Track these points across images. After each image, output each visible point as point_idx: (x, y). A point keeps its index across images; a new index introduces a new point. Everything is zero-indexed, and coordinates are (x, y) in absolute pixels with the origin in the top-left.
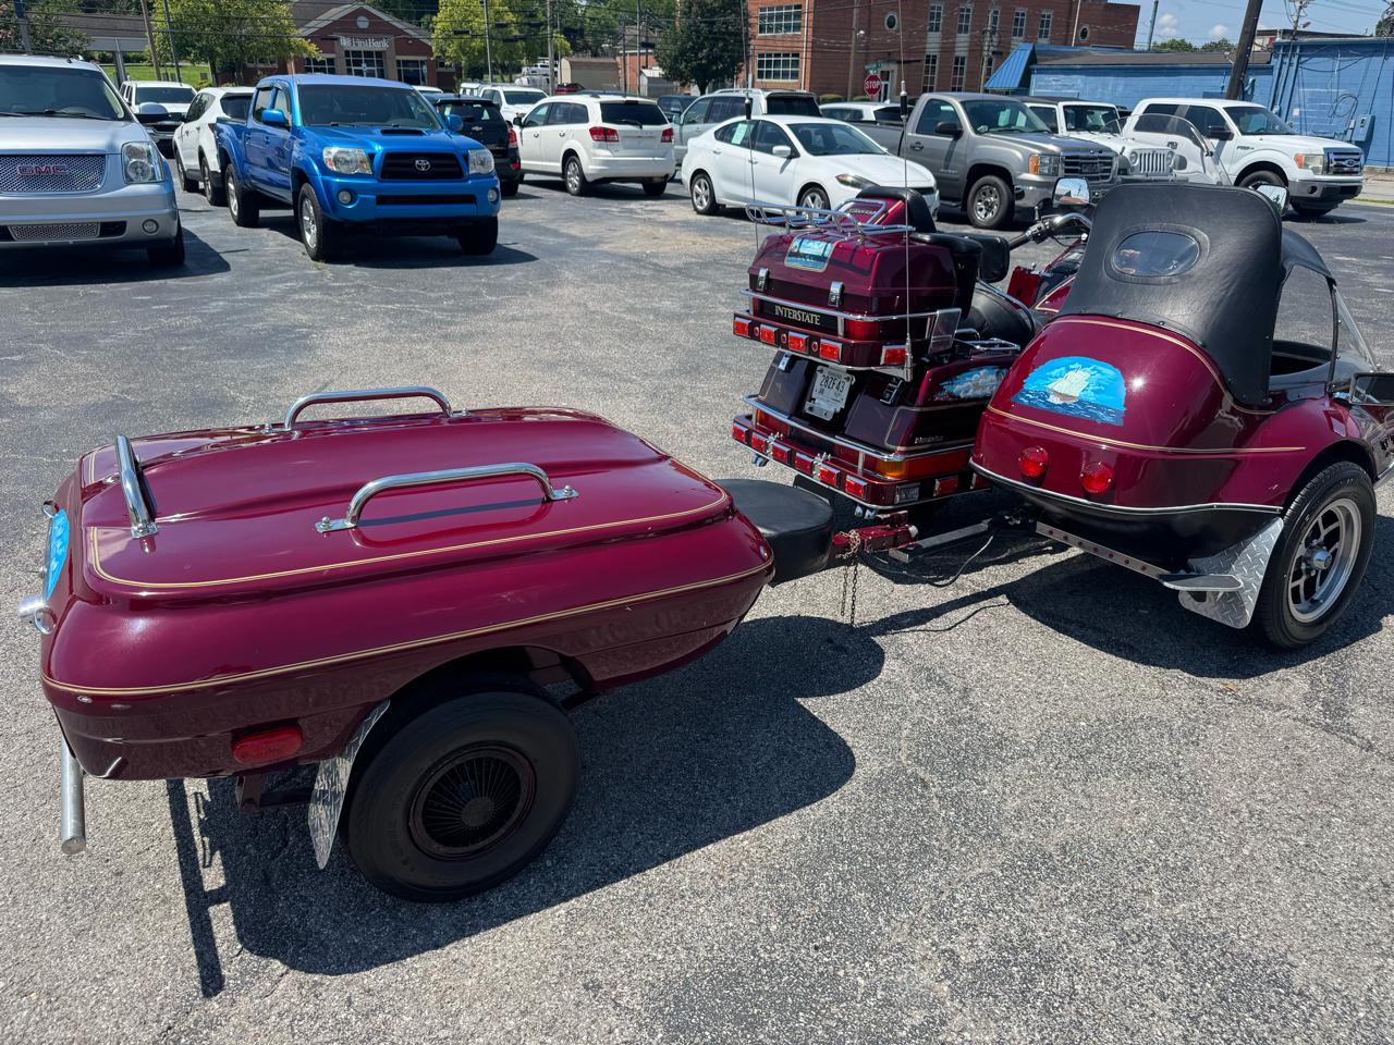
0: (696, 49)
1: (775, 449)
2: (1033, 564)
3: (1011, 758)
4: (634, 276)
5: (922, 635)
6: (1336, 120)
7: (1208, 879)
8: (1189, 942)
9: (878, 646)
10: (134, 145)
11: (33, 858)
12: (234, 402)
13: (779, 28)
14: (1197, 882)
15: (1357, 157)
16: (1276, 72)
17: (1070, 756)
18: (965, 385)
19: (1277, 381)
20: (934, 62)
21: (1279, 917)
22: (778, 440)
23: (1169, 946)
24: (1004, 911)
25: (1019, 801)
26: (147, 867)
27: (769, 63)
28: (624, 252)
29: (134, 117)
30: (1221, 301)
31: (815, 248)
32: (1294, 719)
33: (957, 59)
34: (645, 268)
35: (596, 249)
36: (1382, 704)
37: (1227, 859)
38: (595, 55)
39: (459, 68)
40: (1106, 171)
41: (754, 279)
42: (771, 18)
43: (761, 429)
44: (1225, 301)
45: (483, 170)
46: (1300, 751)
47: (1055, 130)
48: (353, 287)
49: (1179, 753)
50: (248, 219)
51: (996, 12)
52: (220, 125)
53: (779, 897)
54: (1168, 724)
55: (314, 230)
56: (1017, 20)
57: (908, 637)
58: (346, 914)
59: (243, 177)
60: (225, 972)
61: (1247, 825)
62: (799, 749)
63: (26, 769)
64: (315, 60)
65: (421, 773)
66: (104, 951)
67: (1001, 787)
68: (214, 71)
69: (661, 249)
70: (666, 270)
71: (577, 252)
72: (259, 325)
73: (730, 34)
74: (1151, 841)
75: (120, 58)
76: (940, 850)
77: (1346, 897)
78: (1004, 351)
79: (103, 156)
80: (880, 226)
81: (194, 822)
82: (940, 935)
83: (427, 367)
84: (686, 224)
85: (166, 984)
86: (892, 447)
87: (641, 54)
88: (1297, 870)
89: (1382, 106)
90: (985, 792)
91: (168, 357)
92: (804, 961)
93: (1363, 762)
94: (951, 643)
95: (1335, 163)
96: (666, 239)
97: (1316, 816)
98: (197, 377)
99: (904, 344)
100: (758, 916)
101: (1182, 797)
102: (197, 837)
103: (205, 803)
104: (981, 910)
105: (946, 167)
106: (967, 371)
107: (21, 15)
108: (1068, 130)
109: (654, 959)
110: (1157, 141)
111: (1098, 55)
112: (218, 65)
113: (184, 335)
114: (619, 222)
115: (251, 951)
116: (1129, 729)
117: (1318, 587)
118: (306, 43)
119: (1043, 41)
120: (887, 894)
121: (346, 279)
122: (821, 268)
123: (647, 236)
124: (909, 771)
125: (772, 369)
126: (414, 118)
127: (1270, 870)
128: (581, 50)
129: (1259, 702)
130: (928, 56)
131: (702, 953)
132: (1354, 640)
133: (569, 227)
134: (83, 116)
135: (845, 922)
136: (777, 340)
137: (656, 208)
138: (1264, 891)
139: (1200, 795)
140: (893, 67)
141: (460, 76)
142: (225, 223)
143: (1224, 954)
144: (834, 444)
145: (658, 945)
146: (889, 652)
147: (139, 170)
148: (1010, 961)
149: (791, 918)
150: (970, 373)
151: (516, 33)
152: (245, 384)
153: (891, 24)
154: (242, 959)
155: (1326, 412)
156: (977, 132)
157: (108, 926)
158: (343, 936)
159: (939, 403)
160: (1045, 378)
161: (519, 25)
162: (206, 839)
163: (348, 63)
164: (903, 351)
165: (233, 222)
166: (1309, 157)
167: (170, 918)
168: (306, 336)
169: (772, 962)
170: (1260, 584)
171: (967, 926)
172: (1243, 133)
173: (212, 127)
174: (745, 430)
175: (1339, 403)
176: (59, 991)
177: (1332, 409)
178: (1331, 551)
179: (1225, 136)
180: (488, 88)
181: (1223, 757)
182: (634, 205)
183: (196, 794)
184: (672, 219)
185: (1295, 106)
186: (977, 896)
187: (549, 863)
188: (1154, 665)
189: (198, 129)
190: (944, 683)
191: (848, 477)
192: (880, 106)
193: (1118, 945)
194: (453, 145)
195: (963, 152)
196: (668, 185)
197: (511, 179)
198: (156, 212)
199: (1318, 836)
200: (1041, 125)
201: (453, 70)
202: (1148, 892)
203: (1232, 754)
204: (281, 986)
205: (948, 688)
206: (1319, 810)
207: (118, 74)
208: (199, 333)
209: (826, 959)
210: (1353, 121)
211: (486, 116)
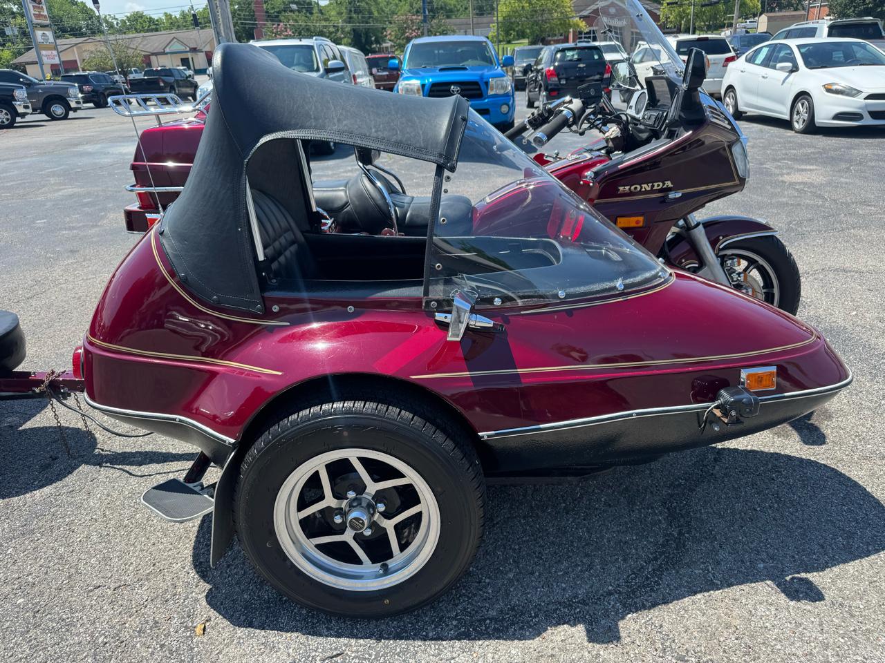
38: (795, 10)
39: (679, 29)
64: (583, 32)
107: (426, 22)
118: (579, 22)
128: (784, 7)
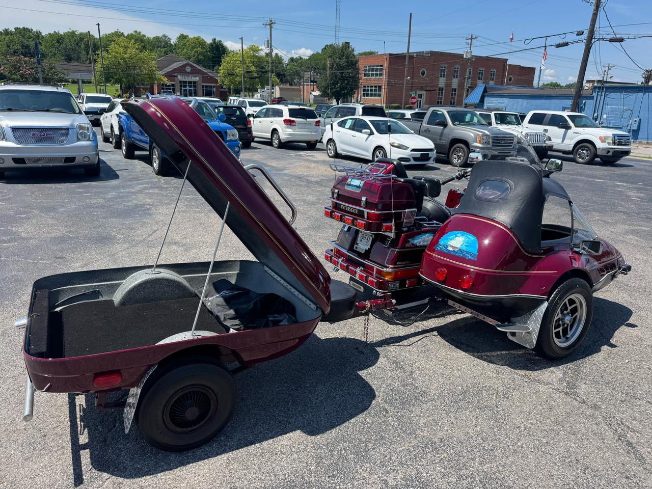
0: (335, 83)
1: (341, 264)
2: (451, 318)
3: (426, 401)
4: (298, 185)
5: (397, 347)
6: (623, 120)
7: (501, 455)
8: (487, 480)
9: (377, 351)
10: (82, 125)
11: (10, 428)
12: (115, 238)
13: (372, 75)
14: (496, 456)
15: (628, 138)
16: (595, 99)
17: (452, 402)
18: (419, 240)
19: (545, 243)
20: (442, 90)
21: (528, 472)
22: (343, 260)
23: (478, 482)
24: (411, 465)
25: (426, 420)
26: (57, 434)
27: (368, 90)
28: (294, 174)
29: (83, 112)
30: (518, 210)
31: (356, 182)
32: (553, 389)
33: (453, 89)
34: (303, 181)
35: (282, 172)
36: (593, 384)
37: (511, 447)
38: (291, 85)
39: (230, 89)
40: (510, 143)
41: (333, 193)
42: (369, 70)
43: (337, 256)
44: (520, 210)
45: (233, 138)
46: (552, 403)
47: (490, 124)
48: (173, 187)
49: (499, 402)
50: (130, 155)
51: (470, 70)
52: (120, 115)
53: (317, 456)
54: (497, 389)
55: (157, 162)
56: (480, 73)
57: (391, 348)
58: (136, 456)
59: (129, 137)
60: (84, 477)
61: (522, 433)
62: (336, 395)
63: (11, 392)
64: (166, 85)
65: (170, 395)
66: (36, 467)
67: (419, 414)
68: (121, 88)
69: (311, 173)
70: (312, 182)
71: (274, 174)
72: (129, 204)
73: (350, 77)
74: (480, 438)
75: (80, 82)
76: (388, 439)
77: (559, 464)
78: (437, 227)
79: (68, 129)
80: (383, 175)
81: (78, 416)
82: (382, 474)
83: (200, 224)
84: (324, 162)
85: (59, 481)
86: (388, 265)
87: (311, 85)
88: (540, 452)
89: (643, 115)
90: (412, 415)
91: (89, 217)
92: (323, 482)
93: (579, 408)
94: (409, 351)
95: (618, 140)
96: (314, 168)
97: (553, 430)
98: (100, 226)
99: (391, 223)
100: (307, 463)
101: (497, 420)
102: (79, 422)
103: (83, 408)
104: (401, 464)
105: (440, 140)
106: (420, 234)
107: (39, 64)
108: (496, 123)
109: (261, 479)
110: (538, 129)
111: (515, 90)
112: (123, 86)
113: (96, 207)
114: (294, 161)
115: (95, 469)
116: (479, 391)
117: (569, 332)
118: (162, 77)
119: (492, 83)
120: (363, 456)
121: (170, 184)
122: (358, 191)
123: (306, 167)
124: (381, 406)
125: (342, 230)
126: (205, 115)
127: (528, 452)
128: (284, 83)
129: (539, 381)
130: (440, 88)
131: (281, 477)
132: (587, 356)
133: (271, 162)
134: (61, 112)
135: (343, 467)
136: (341, 219)
137: (311, 154)
138: (524, 461)
139: (505, 420)
140: (424, 92)
141: (230, 93)
142: (119, 157)
143: (501, 486)
144: (365, 263)
145: (263, 473)
146: (382, 354)
147: (83, 135)
148: (409, 485)
149: (321, 464)
150: (421, 236)
151: (256, 75)
152: (120, 230)
153: (423, 74)
154: (91, 472)
155: (570, 257)
156: (454, 125)
157: (38, 457)
158: (133, 464)
159: (408, 248)
160: (447, 239)
161: (257, 72)
162: (82, 423)
163: (181, 86)
164: (391, 226)
165: (123, 157)
166: (606, 138)
167: (64, 454)
168: (149, 209)
169: (310, 482)
170: (539, 329)
171: (394, 470)
172: (576, 127)
173: (117, 115)
174: (330, 256)
175: (576, 253)
176: (16, 482)
177: (572, 255)
178: (574, 316)
179: (568, 128)
180: (241, 99)
181: (518, 404)
182: (302, 153)
183: (80, 405)
184: (318, 160)
185: (604, 114)
186: (401, 458)
187: (222, 438)
188: (496, 364)
189: (111, 116)
190: (403, 368)
191: (370, 277)
192: (413, 112)
193: (457, 480)
194: (220, 127)
195: (448, 133)
196: (318, 144)
197: (247, 140)
198: (89, 153)
199: (553, 439)
200: (484, 122)
201: (227, 90)
202: (474, 459)
203: (522, 403)
204: (106, 483)
205: (404, 371)
206: (555, 428)
207: (79, 89)
208: (102, 207)
209: (332, 481)
210: (631, 121)
211: (238, 113)
